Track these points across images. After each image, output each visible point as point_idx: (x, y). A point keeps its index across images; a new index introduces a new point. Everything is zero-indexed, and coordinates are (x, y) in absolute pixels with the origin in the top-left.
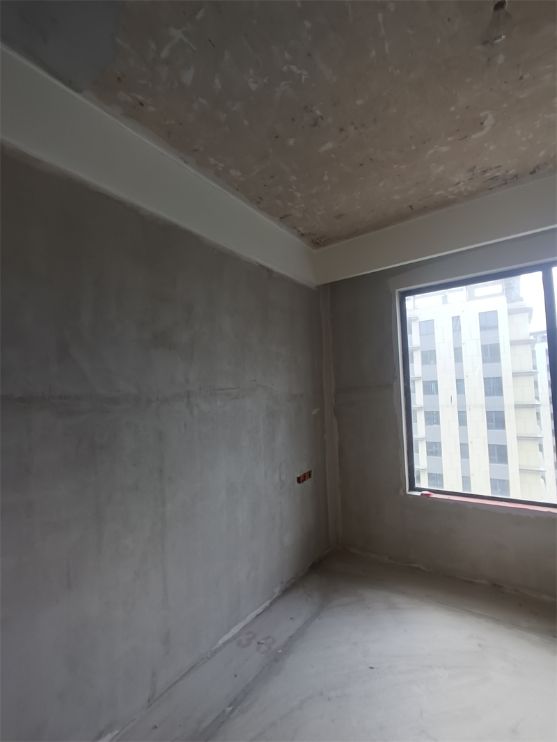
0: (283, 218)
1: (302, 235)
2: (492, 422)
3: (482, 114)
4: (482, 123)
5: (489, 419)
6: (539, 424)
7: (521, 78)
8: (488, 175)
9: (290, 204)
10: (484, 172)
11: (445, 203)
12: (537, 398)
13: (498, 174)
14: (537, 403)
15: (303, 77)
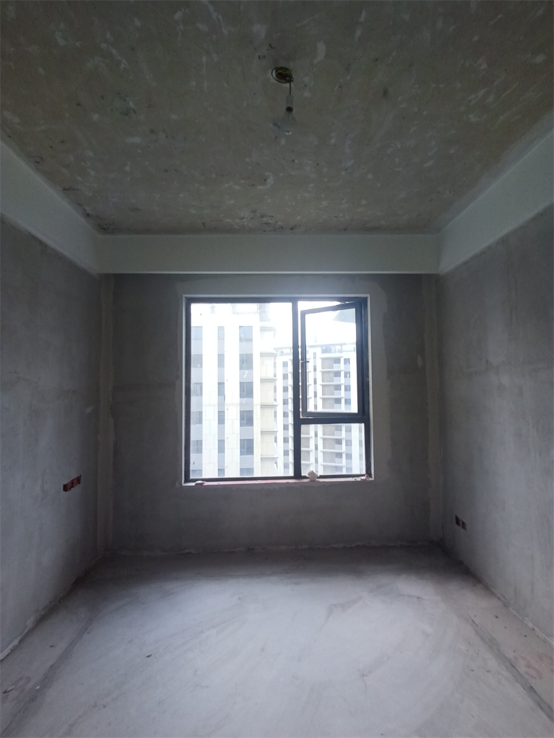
0: (67, 190)
1: (88, 215)
2: (244, 420)
3: (267, 174)
4: (265, 180)
5: (242, 418)
6: (276, 421)
7: (293, 161)
8: (264, 219)
9: (79, 178)
10: (262, 217)
11: (230, 230)
12: (275, 400)
13: (270, 222)
14: (275, 404)
15: (122, 65)
